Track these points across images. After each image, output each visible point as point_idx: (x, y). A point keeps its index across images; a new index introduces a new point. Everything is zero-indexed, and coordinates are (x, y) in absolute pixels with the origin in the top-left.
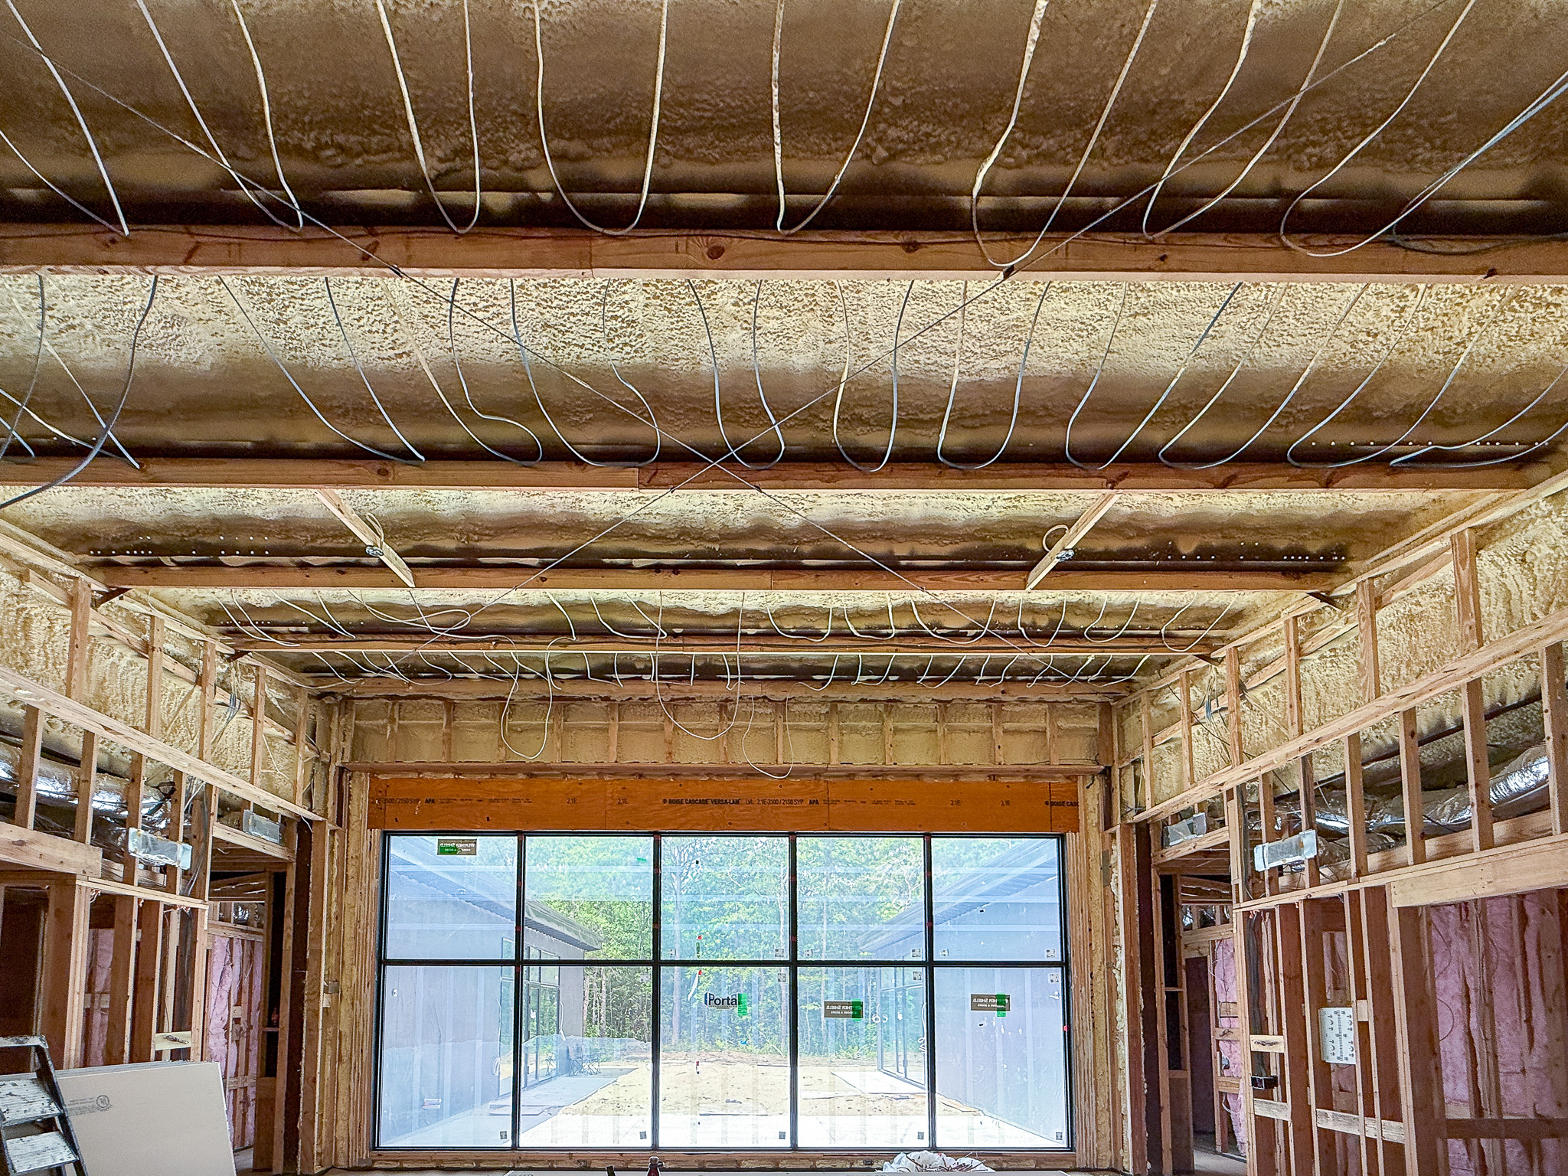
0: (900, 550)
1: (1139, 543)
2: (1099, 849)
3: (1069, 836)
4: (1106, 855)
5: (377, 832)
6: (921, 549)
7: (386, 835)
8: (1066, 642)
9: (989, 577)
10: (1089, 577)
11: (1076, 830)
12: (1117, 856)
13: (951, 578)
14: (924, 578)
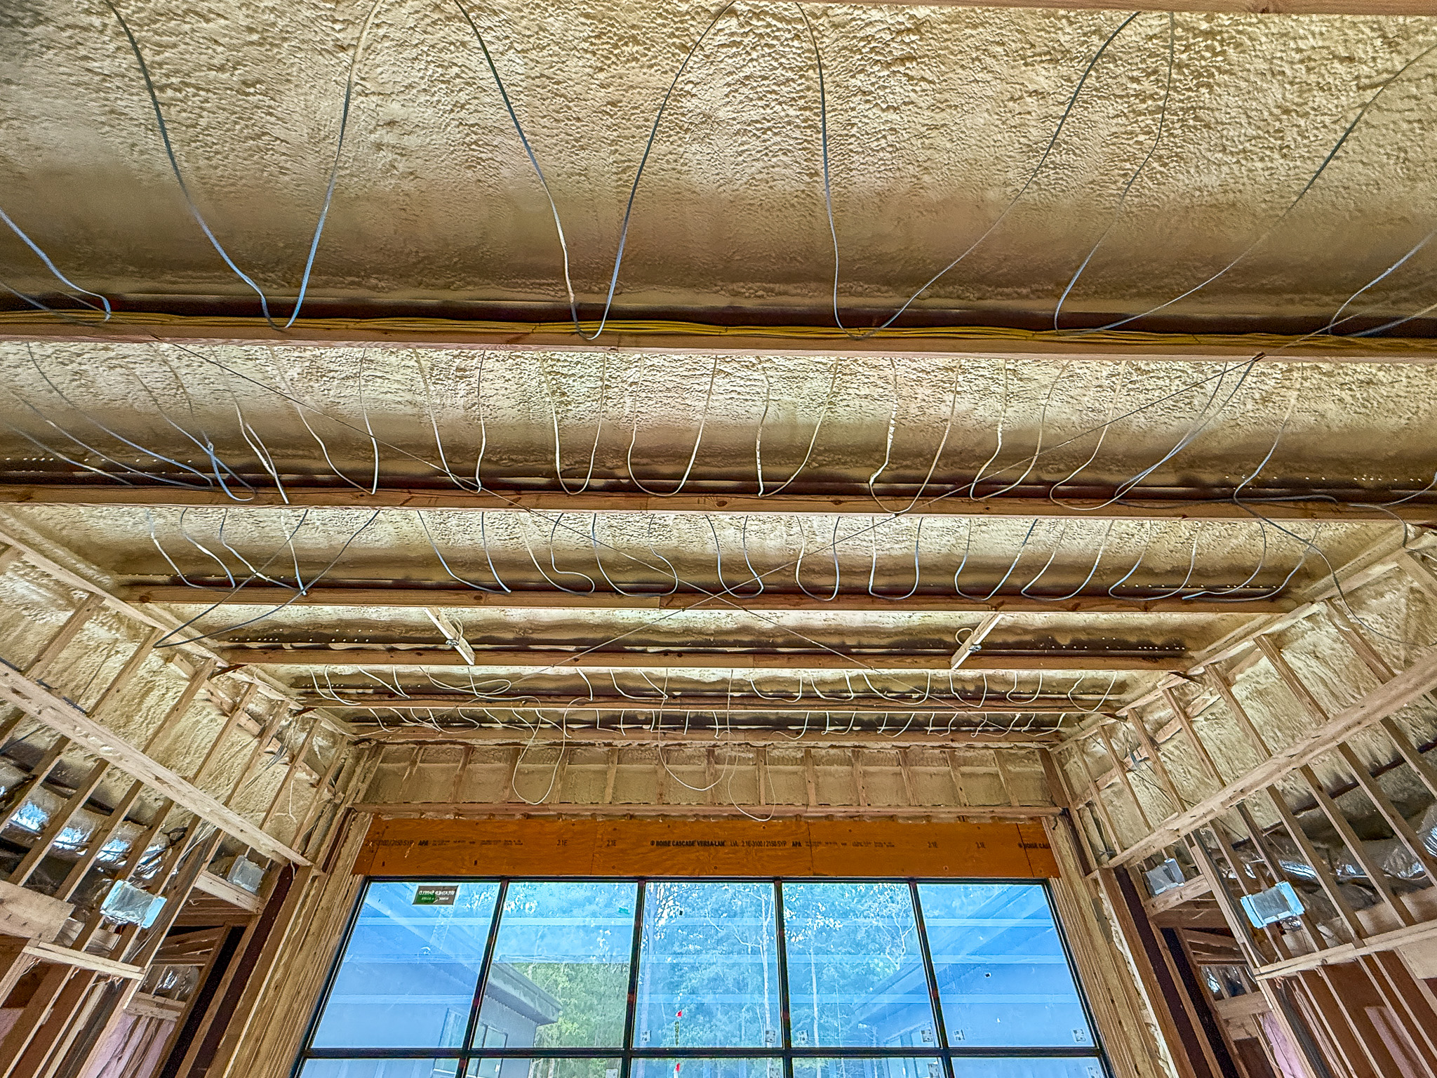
0: (850, 641)
1: (1027, 638)
2: (1088, 899)
3: (1052, 880)
4: (1097, 903)
5: (359, 878)
6: (865, 641)
7: (369, 880)
8: (993, 703)
9: (922, 660)
10: (998, 660)
11: (1058, 876)
12: (1108, 907)
13: (892, 661)
14: (871, 661)
